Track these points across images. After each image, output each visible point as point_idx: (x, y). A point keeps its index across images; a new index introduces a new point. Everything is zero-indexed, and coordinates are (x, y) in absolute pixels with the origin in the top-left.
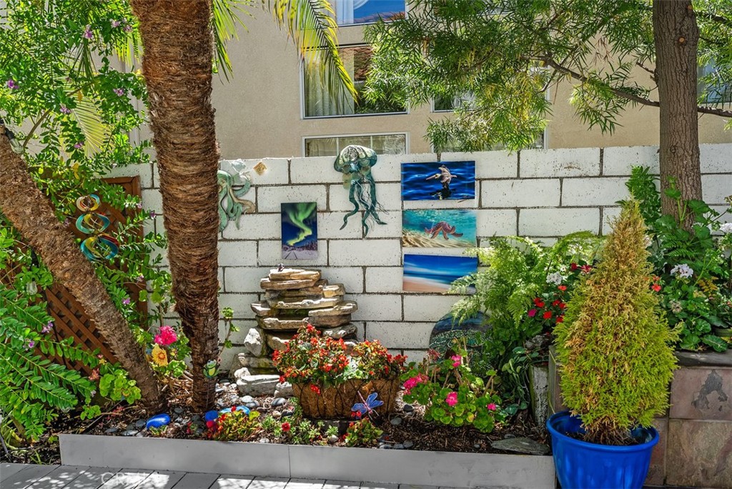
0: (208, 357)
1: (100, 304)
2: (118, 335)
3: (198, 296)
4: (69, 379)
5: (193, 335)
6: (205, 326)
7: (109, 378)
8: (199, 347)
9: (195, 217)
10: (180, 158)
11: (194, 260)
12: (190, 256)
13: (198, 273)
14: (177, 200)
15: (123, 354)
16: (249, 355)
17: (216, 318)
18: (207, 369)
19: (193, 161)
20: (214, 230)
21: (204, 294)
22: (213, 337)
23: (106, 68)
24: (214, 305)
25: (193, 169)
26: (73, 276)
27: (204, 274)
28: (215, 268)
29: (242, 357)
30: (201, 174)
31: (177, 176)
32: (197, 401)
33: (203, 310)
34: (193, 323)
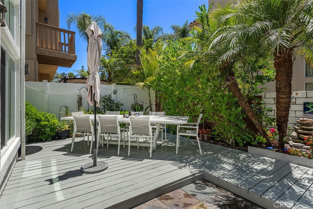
0: (284, 136)
1: (257, 122)
2: (261, 128)
3: (283, 122)
4: (249, 136)
5: (280, 131)
6: (284, 129)
7: (259, 137)
8: (281, 134)
9: (285, 106)
10: (283, 94)
11: (283, 115)
12: (283, 114)
13: (284, 117)
14: (281, 102)
15: (262, 132)
16: (293, 138)
17: (287, 128)
18: (284, 139)
19: (286, 95)
20: (289, 109)
21: (285, 122)
22: (286, 132)
23: (258, 75)
24: (287, 125)
25: (286, 96)
26: (252, 116)
27: (285, 118)
28: (288, 116)
29: (290, 138)
30: (287, 97)
31: (281, 97)
32: (280, 146)
33: (284, 125)
34: (281, 128)
